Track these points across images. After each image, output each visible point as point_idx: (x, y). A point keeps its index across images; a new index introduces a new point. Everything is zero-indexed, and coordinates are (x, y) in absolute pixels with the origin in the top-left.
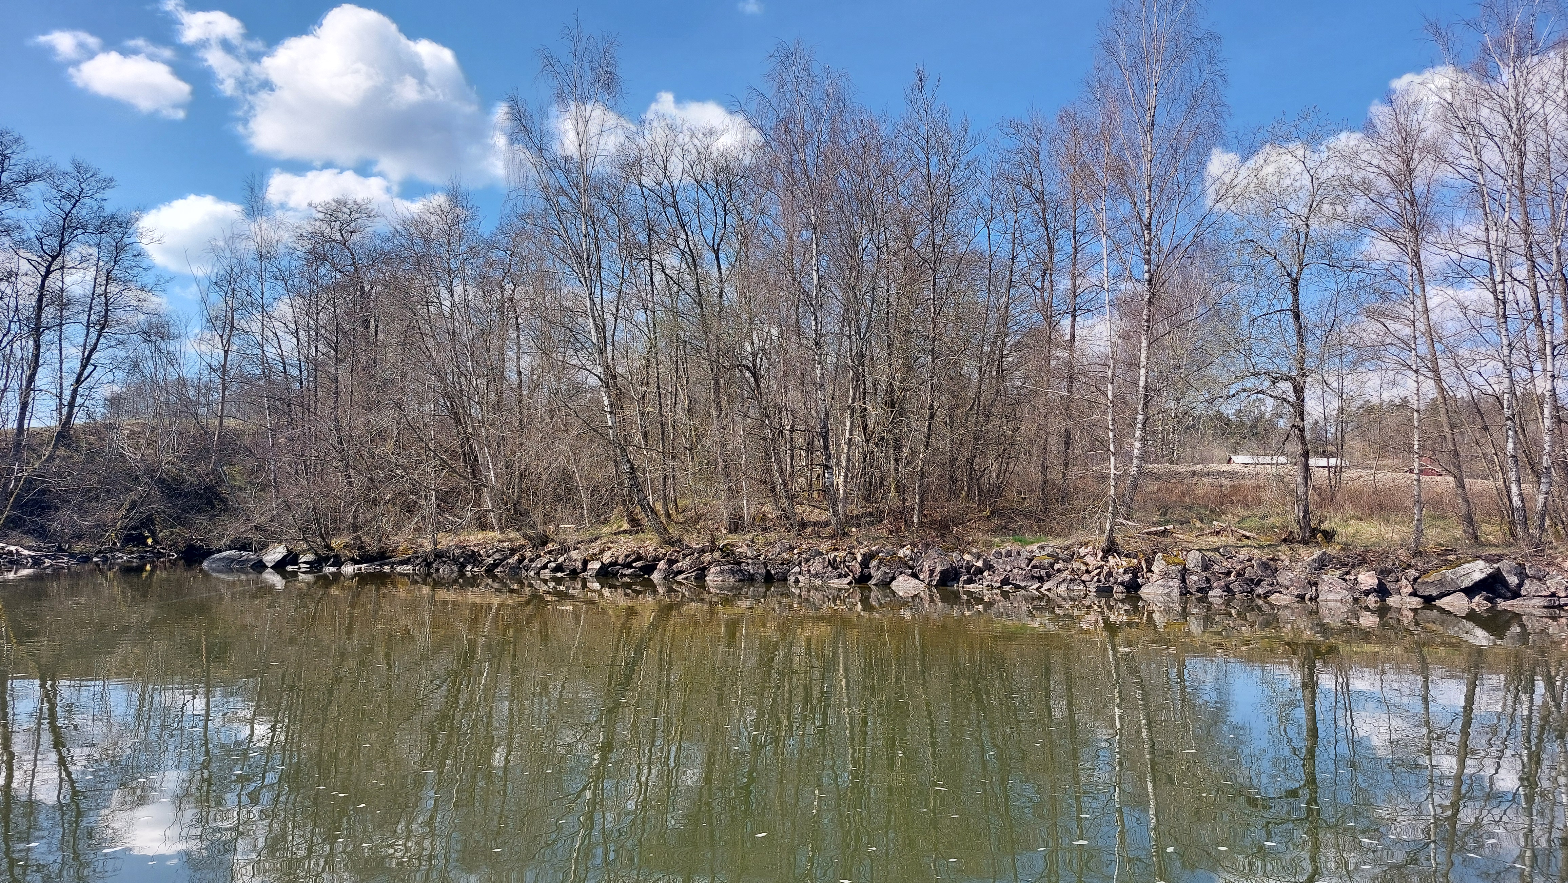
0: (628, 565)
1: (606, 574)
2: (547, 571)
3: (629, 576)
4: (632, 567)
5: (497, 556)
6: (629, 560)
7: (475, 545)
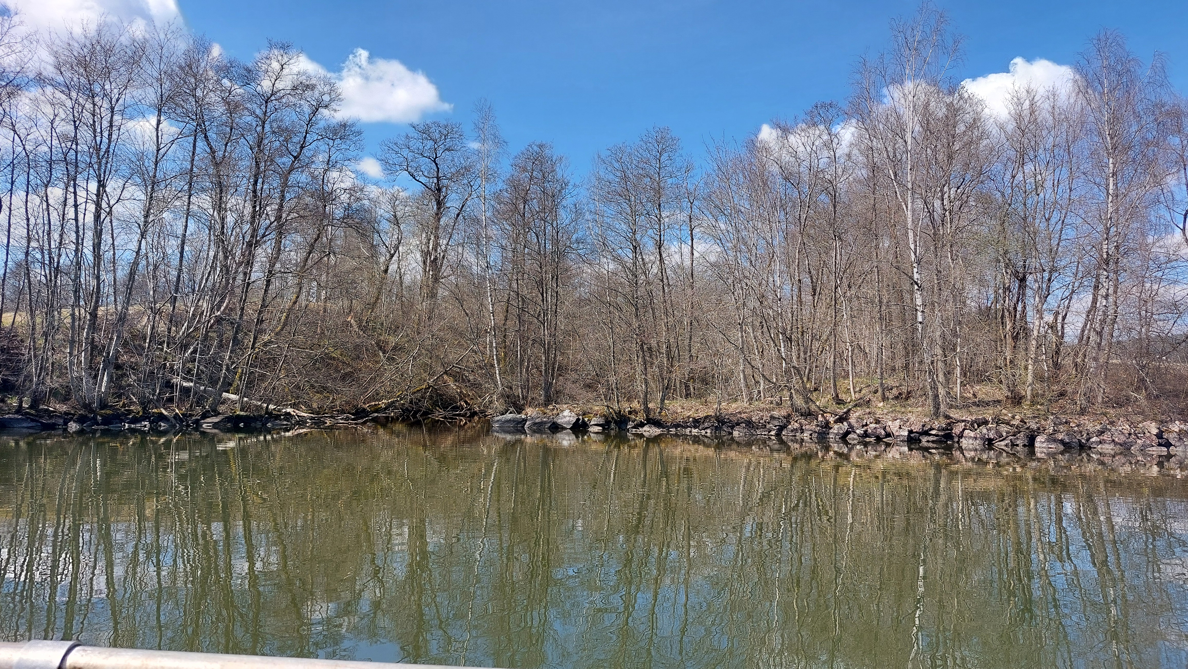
2: (854, 436)
5: (776, 423)
6: (926, 429)
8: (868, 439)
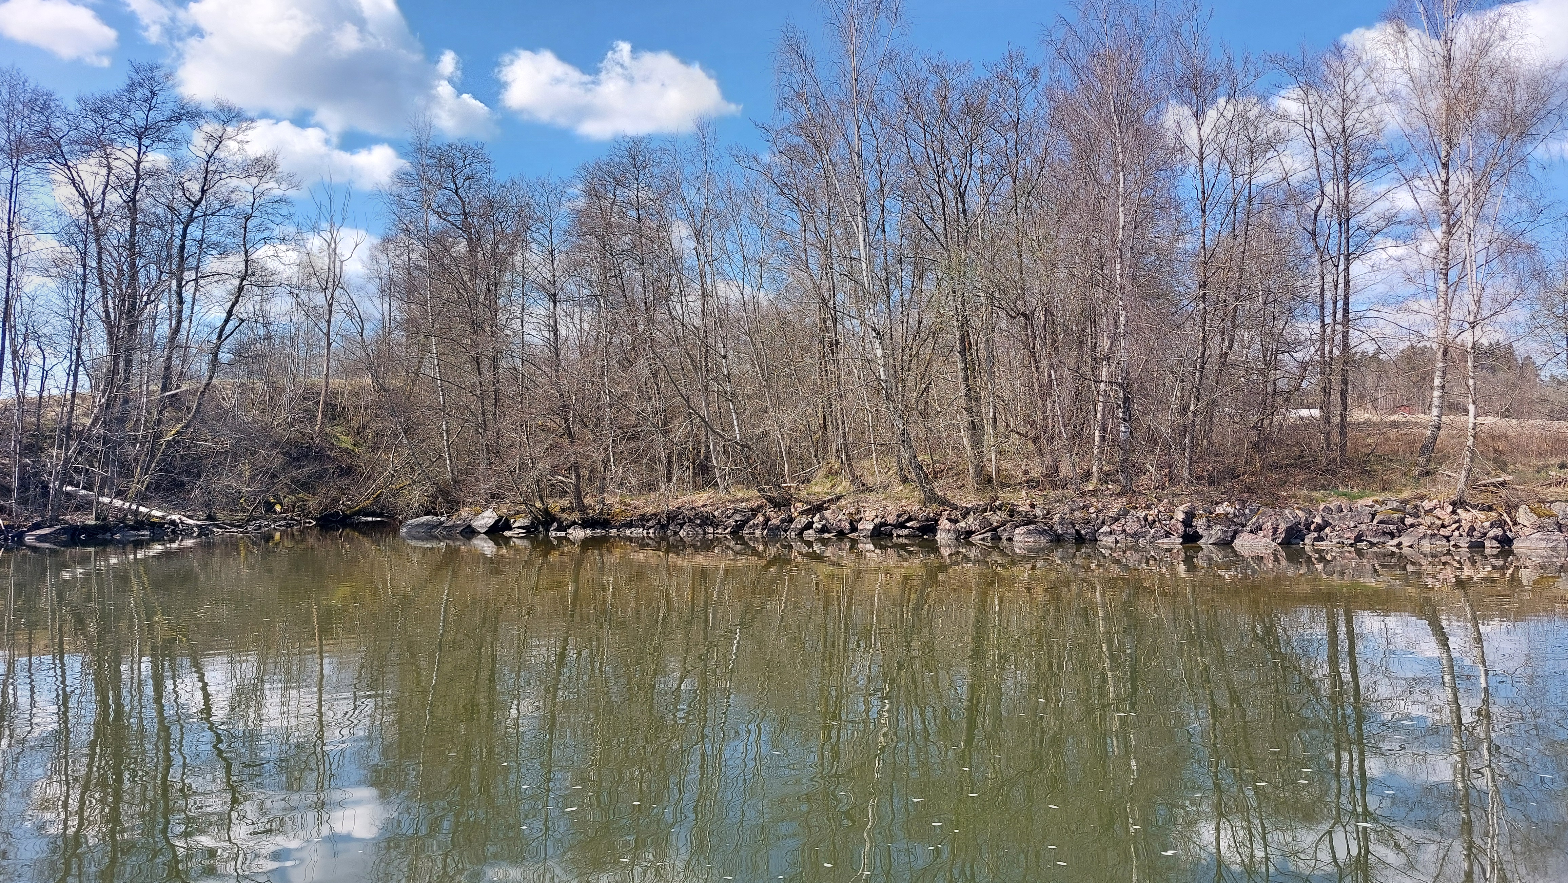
0: (902, 526)
1: (880, 534)
2: (811, 531)
3: (906, 536)
4: (906, 527)
5: (738, 517)
6: (901, 519)
7: (703, 506)
8: (826, 535)
